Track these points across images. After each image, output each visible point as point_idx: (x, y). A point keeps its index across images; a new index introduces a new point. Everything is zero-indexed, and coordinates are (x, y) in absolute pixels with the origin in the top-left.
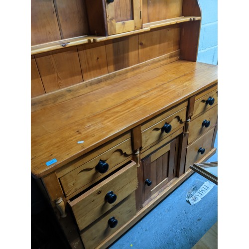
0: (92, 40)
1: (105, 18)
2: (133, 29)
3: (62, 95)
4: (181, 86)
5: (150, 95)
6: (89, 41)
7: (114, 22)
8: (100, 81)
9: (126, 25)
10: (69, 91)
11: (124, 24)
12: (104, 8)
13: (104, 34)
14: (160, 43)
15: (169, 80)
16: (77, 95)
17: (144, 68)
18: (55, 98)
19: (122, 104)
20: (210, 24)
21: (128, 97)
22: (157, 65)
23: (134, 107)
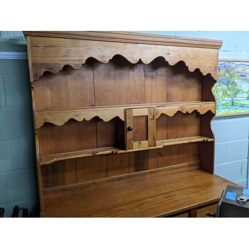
0: (114, 152)
1: (126, 139)
2: (147, 146)
3: (88, 186)
4: (186, 197)
5: (155, 200)
6: (113, 152)
7: (132, 141)
8: (120, 179)
9: (141, 144)
10: (94, 183)
11: (140, 143)
12: (126, 134)
13: (124, 149)
14: (178, 154)
15: (178, 188)
16: (99, 188)
17: (162, 173)
18: (83, 187)
19: (129, 203)
20: (233, 141)
21: (137, 198)
22: (175, 171)
23: (136, 209)
